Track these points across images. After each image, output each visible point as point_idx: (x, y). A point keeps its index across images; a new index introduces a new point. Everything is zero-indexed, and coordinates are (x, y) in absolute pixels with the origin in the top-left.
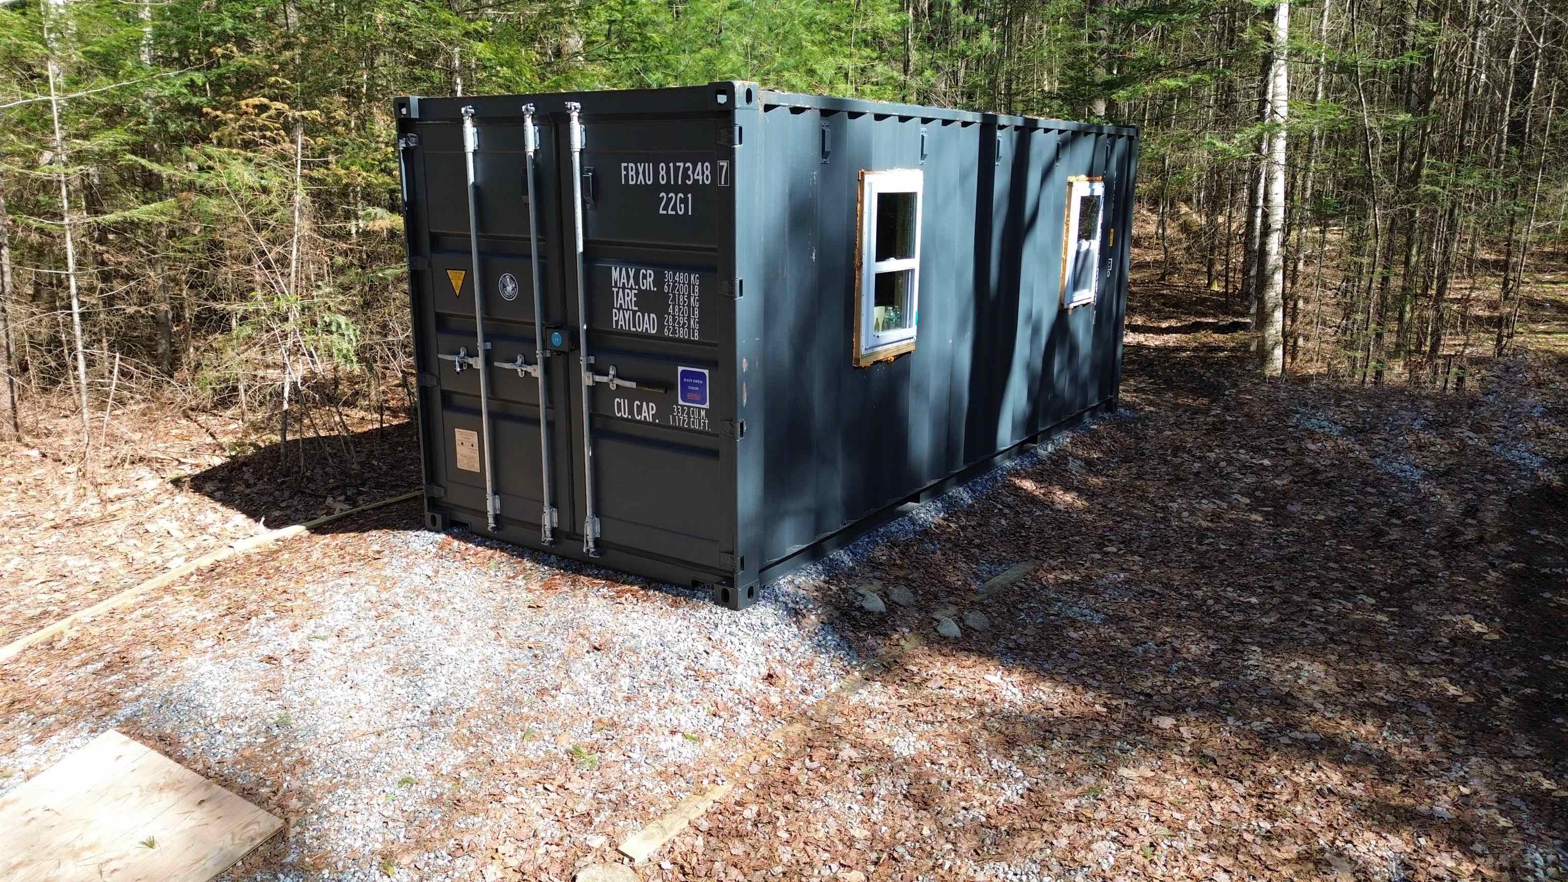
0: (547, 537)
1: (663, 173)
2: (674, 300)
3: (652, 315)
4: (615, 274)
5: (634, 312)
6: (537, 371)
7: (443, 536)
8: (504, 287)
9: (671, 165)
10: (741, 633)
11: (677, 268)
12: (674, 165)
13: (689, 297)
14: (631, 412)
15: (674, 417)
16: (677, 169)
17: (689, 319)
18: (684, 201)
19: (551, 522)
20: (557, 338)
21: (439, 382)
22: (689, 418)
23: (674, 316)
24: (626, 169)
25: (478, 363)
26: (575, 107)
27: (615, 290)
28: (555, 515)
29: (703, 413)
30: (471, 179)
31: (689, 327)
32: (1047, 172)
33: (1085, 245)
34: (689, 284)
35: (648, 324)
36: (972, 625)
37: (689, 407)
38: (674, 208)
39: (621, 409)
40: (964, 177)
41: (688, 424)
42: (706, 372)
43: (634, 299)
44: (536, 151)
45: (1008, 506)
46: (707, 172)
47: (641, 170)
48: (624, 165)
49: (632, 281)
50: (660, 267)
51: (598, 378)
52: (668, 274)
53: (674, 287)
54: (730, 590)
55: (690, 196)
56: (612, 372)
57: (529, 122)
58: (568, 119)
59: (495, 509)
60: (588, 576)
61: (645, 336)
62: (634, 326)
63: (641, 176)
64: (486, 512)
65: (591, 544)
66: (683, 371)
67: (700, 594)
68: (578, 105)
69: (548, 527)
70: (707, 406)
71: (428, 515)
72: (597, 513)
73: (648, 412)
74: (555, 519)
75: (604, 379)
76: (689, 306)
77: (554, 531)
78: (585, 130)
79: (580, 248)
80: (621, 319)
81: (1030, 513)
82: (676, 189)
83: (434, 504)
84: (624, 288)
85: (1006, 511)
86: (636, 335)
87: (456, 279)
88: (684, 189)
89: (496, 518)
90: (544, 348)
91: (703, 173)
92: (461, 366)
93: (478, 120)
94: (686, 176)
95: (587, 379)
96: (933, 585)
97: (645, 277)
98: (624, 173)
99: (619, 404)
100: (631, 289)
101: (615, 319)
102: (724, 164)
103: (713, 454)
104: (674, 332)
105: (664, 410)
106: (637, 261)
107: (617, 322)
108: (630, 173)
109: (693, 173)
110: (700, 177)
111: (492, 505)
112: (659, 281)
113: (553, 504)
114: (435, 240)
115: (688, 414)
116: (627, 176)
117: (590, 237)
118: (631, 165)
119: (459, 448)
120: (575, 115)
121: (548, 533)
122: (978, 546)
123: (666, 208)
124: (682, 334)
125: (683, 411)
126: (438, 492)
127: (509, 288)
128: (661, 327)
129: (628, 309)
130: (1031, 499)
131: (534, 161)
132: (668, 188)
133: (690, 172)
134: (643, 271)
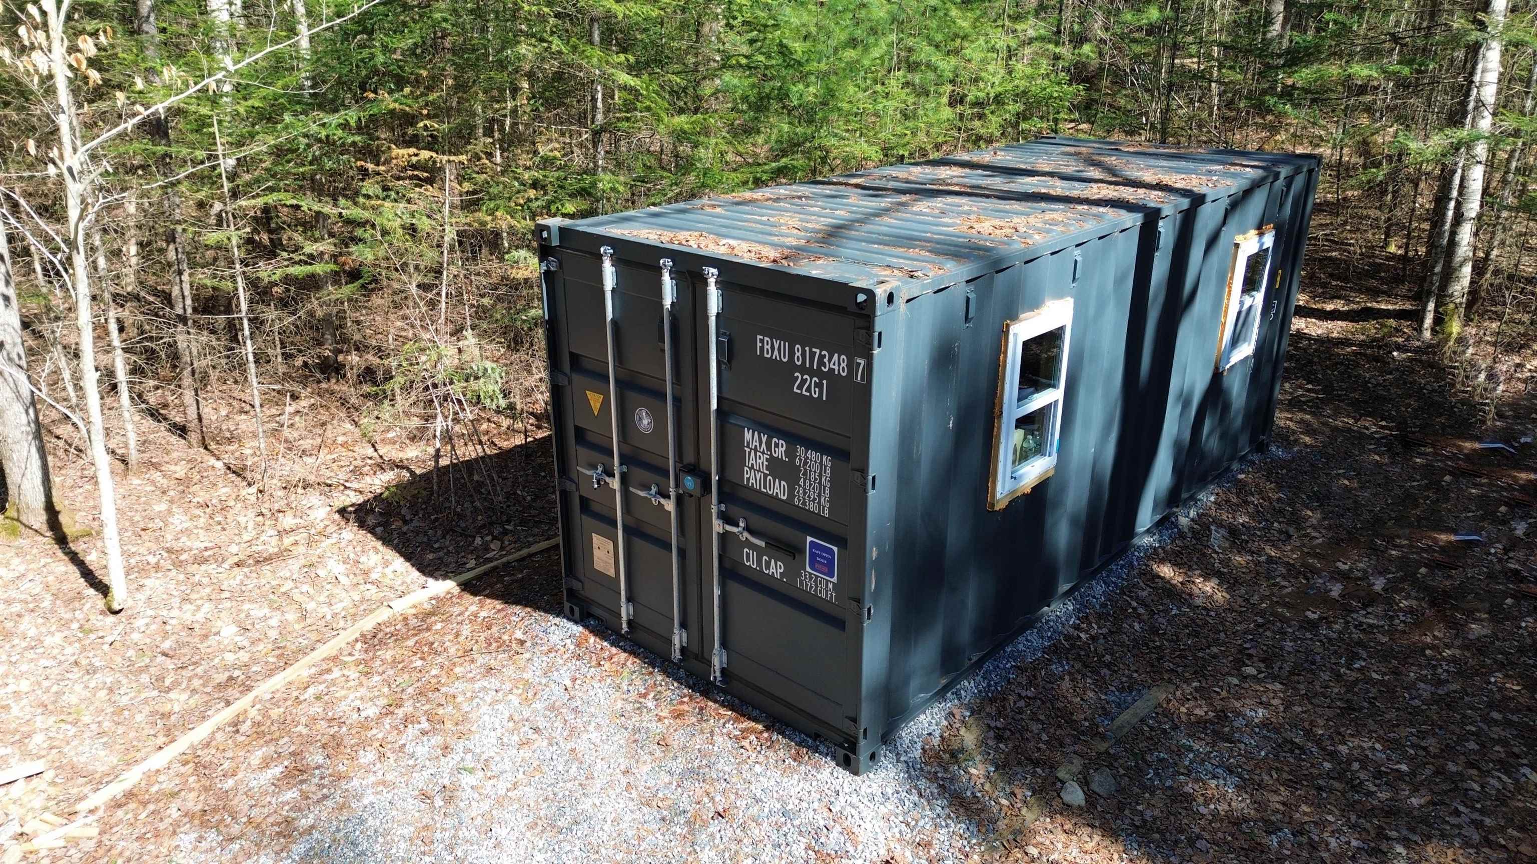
0: (676, 655)
1: (798, 354)
2: (805, 474)
3: (783, 483)
4: (748, 435)
5: (766, 476)
6: (670, 506)
7: (581, 629)
8: (640, 419)
9: (807, 349)
10: (861, 806)
11: (811, 444)
12: (810, 350)
13: (820, 475)
14: (759, 564)
15: (801, 581)
16: (812, 355)
17: (819, 496)
18: (819, 385)
19: (681, 641)
20: (689, 482)
21: (578, 489)
22: (817, 586)
23: (804, 489)
24: (762, 341)
25: (615, 484)
26: (712, 272)
27: (747, 450)
28: (685, 635)
29: (830, 586)
30: (609, 315)
31: (819, 503)
32: (1212, 241)
33: (1248, 301)
34: (821, 463)
35: (778, 489)
36: (1097, 790)
37: (817, 577)
38: (809, 389)
39: (750, 560)
40: (1119, 281)
41: (816, 590)
42: (835, 549)
43: (765, 463)
44: (673, 304)
45: (1143, 603)
46: (844, 365)
47: (776, 346)
48: (759, 337)
49: (764, 446)
50: (793, 439)
51: (729, 528)
52: (800, 450)
53: (806, 463)
54: (852, 756)
55: (825, 382)
56: (741, 524)
57: (666, 278)
58: (705, 283)
59: (628, 614)
60: (715, 701)
61: (776, 498)
62: (765, 488)
63: (776, 352)
64: (620, 617)
65: (718, 674)
66: (811, 542)
67: (822, 748)
68: (715, 271)
69: (678, 646)
70: (835, 579)
71: (567, 605)
72: (724, 644)
73: (776, 569)
74: (685, 640)
75: (734, 530)
76: (820, 483)
77: (683, 650)
78: (722, 295)
79: (714, 405)
80: (752, 478)
81: (1167, 611)
82: (812, 373)
83: (572, 594)
84: (756, 450)
85: (1141, 610)
86: (767, 494)
87: (595, 400)
88: (819, 373)
89: (630, 623)
90: (677, 486)
91: (839, 364)
92: (598, 483)
93: (617, 261)
94: (821, 363)
95: (717, 526)
96: (1059, 726)
97: (777, 445)
98: (759, 344)
99: (748, 554)
100: (763, 453)
101: (746, 476)
102: (862, 362)
103: (840, 624)
104: (804, 503)
105: (793, 572)
106: (769, 428)
107: (748, 479)
108: (766, 347)
109: (830, 361)
110: (836, 368)
111: (625, 611)
112: (791, 453)
113: (683, 625)
114: (575, 359)
115: (815, 581)
116: (762, 348)
117: (725, 395)
118: (766, 339)
119: (596, 552)
120: (712, 281)
121: (678, 651)
122: (1108, 666)
123: (800, 387)
124: (812, 507)
125: (811, 578)
126: (576, 585)
127: (645, 422)
128: (791, 495)
129: (759, 471)
130: (1168, 591)
131: (671, 313)
132: (803, 369)
133: (826, 360)
134: (775, 440)
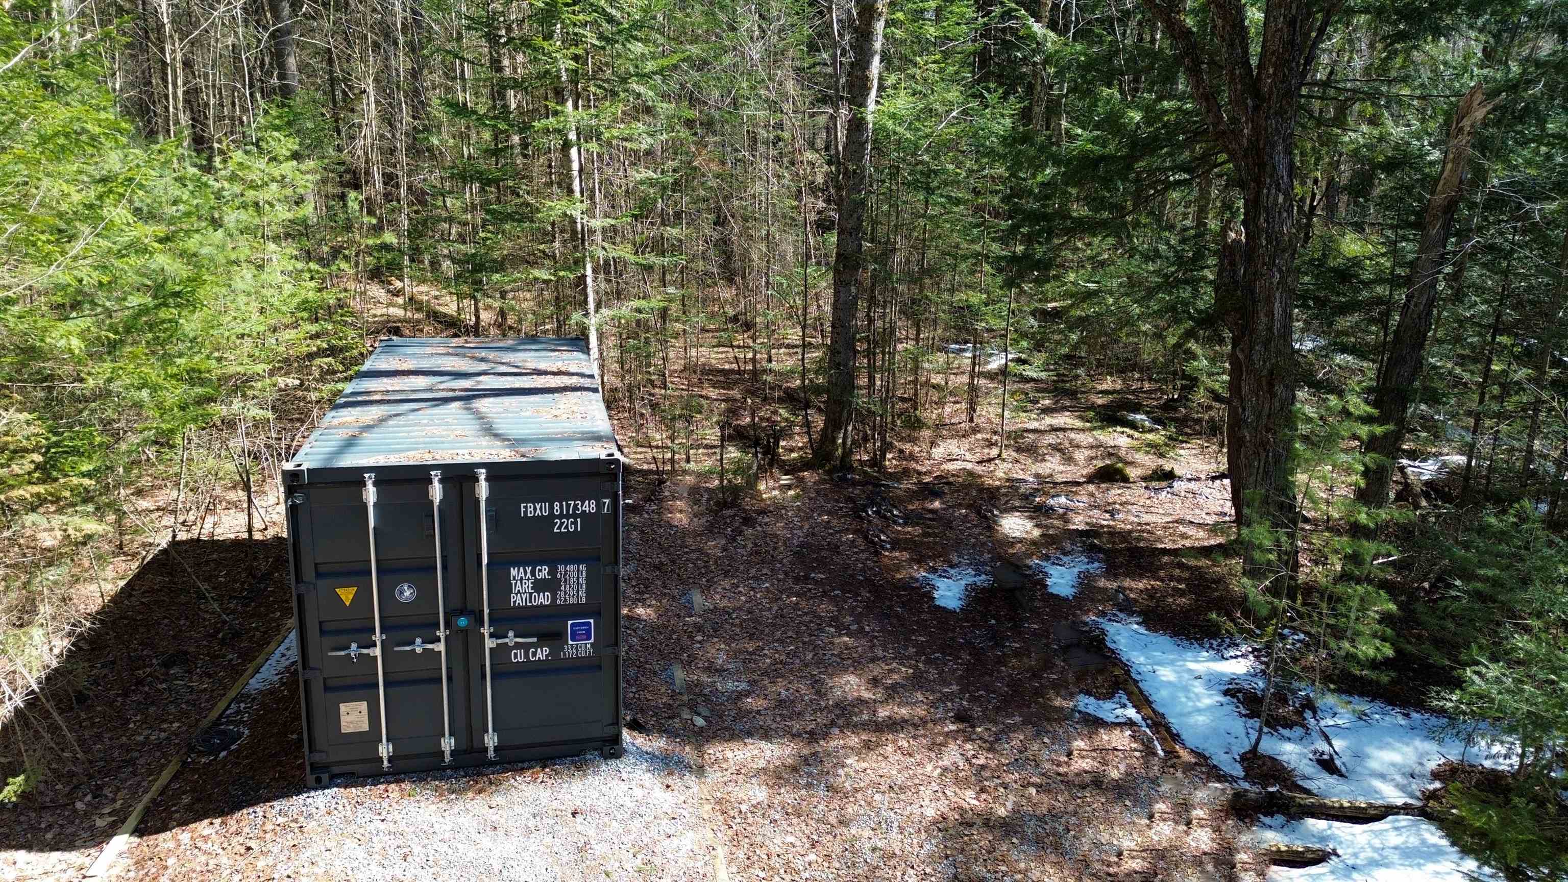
0: (448, 759)
1: (557, 508)
2: (565, 581)
3: (546, 594)
4: (513, 572)
5: (531, 594)
6: (441, 647)
7: (335, 789)
8: (402, 593)
9: (564, 503)
11: (567, 561)
12: (567, 503)
13: (578, 579)
14: (526, 655)
15: (564, 653)
16: (568, 506)
17: (578, 592)
18: (574, 523)
20: (460, 622)
21: (323, 673)
22: (577, 651)
23: (565, 592)
24: (526, 507)
25: (375, 651)
26: (482, 473)
27: (513, 582)
28: (453, 741)
29: (589, 646)
30: (372, 525)
31: (577, 596)
34: (578, 570)
35: (544, 599)
36: (705, 715)
37: (577, 644)
38: (567, 527)
39: (518, 657)
41: (577, 654)
42: (592, 621)
43: (531, 585)
44: (441, 501)
46: (593, 506)
47: (538, 507)
48: (523, 505)
49: (529, 574)
50: (554, 562)
51: (500, 641)
52: (561, 568)
53: (565, 574)
54: (616, 747)
55: (579, 520)
56: (511, 634)
57: (435, 483)
58: (476, 479)
61: (540, 606)
62: (530, 602)
63: (538, 511)
64: (380, 759)
65: (492, 752)
66: (572, 624)
67: (588, 757)
68: (484, 471)
69: (447, 752)
70: (592, 640)
71: (312, 780)
72: (494, 729)
73: (542, 654)
75: (506, 640)
76: (578, 583)
77: (453, 752)
78: (491, 486)
79: (485, 560)
80: (517, 600)
82: (568, 516)
83: (318, 767)
84: (521, 580)
86: (532, 606)
87: (347, 595)
88: (575, 516)
89: (391, 758)
90: (448, 629)
91: (590, 506)
92: (356, 657)
93: (379, 482)
94: (575, 509)
95: (490, 643)
97: (540, 571)
98: (523, 510)
99: (516, 654)
100: (528, 579)
101: (512, 600)
102: (607, 501)
103: (598, 668)
104: (565, 600)
105: (557, 650)
106: (532, 562)
107: (515, 602)
108: (529, 510)
109: (582, 506)
110: (587, 509)
111: (385, 750)
112: (553, 572)
113: (453, 733)
115: (576, 648)
116: (526, 512)
117: (494, 554)
118: (529, 504)
119: (343, 719)
120: (482, 477)
121: (447, 756)
123: (559, 528)
124: (572, 601)
125: (572, 647)
127: (407, 593)
128: (554, 599)
129: (525, 593)
131: (440, 506)
132: (561, 516)
133: (579, 506)
134: (538, 567)
